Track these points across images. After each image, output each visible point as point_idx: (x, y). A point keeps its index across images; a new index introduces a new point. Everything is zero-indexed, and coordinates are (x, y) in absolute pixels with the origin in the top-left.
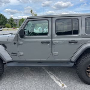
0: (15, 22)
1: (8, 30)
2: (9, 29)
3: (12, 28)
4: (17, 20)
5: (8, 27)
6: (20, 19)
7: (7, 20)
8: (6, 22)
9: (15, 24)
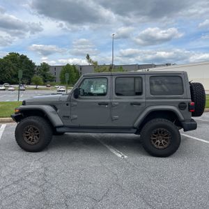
0: (51, 72)
1: (36, 89)
2: (38, 87)
3: (44, 85)
4: (55, 68)
5: (37, 84)
6: (63, 66)
7: (36, 69)
8: (34, 72)
9: (50, 77)
